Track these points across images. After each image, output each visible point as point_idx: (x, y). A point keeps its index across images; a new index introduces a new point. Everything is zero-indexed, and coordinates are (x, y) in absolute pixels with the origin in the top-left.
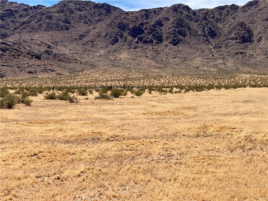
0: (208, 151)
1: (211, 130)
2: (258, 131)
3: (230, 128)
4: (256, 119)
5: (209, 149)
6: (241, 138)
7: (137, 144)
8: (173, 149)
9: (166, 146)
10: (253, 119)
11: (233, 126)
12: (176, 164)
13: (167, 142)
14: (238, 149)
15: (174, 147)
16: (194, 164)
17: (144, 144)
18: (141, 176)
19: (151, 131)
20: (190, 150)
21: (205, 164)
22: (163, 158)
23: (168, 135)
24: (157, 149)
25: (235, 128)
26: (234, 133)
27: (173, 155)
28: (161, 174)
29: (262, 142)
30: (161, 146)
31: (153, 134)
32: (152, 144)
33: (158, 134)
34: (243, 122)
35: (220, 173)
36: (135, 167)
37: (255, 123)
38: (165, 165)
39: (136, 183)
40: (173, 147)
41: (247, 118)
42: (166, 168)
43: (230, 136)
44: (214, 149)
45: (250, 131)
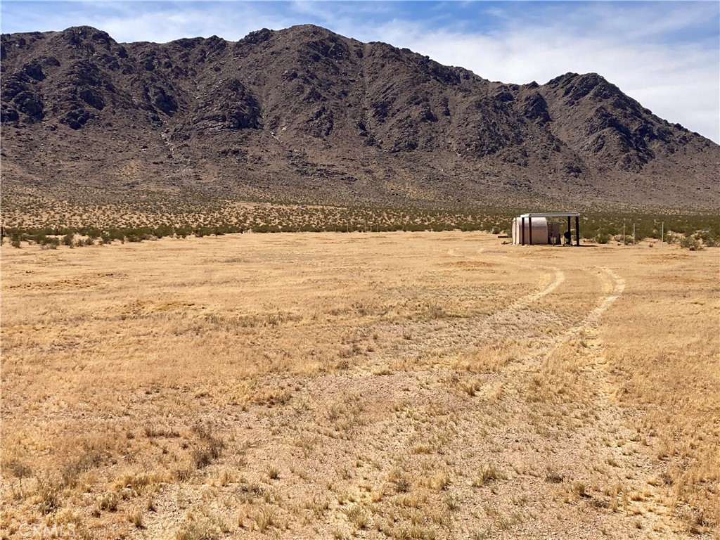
0: (139, 336)
1: (149, 308)
2: (232, 308)
3: (185, 305)
4: (236, 290)
5: (140, 333)
6: (200, 317)
7: (10, 332)
8: (77, 336)
9: (65, 333)
10: (231, 290)
11: (190, 302)
12: (83, 352)
13: (66, 328)
14: (190, 332)
15: (80, 334)
16: (113, 350)
17: (24, 331)
18: (26, 368)
19: (34, 314)
20: (108, 336)
21: (132, 349)
22: (61, 347)
23: (67, 320)
24: (49, 337)
25: (193, 305)
26: (189, 311)
27: (77, 344)
28: (59, 364)
29: (233, 322)
30: (56, 334)
31: (38, 318)
32: (38, 332)
33: (47, 318)
34: (211, 296)
35: (153, 356)
36: (13, 358)
37: (233, 295)
38: (64, 354)
39: (20, 375)
40: (77, 334)
41: (222, 290)
42: (66, 357)
43: (180, 316)
44: (149, 334)
45: (219, 307)
